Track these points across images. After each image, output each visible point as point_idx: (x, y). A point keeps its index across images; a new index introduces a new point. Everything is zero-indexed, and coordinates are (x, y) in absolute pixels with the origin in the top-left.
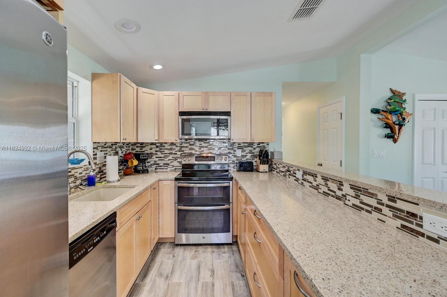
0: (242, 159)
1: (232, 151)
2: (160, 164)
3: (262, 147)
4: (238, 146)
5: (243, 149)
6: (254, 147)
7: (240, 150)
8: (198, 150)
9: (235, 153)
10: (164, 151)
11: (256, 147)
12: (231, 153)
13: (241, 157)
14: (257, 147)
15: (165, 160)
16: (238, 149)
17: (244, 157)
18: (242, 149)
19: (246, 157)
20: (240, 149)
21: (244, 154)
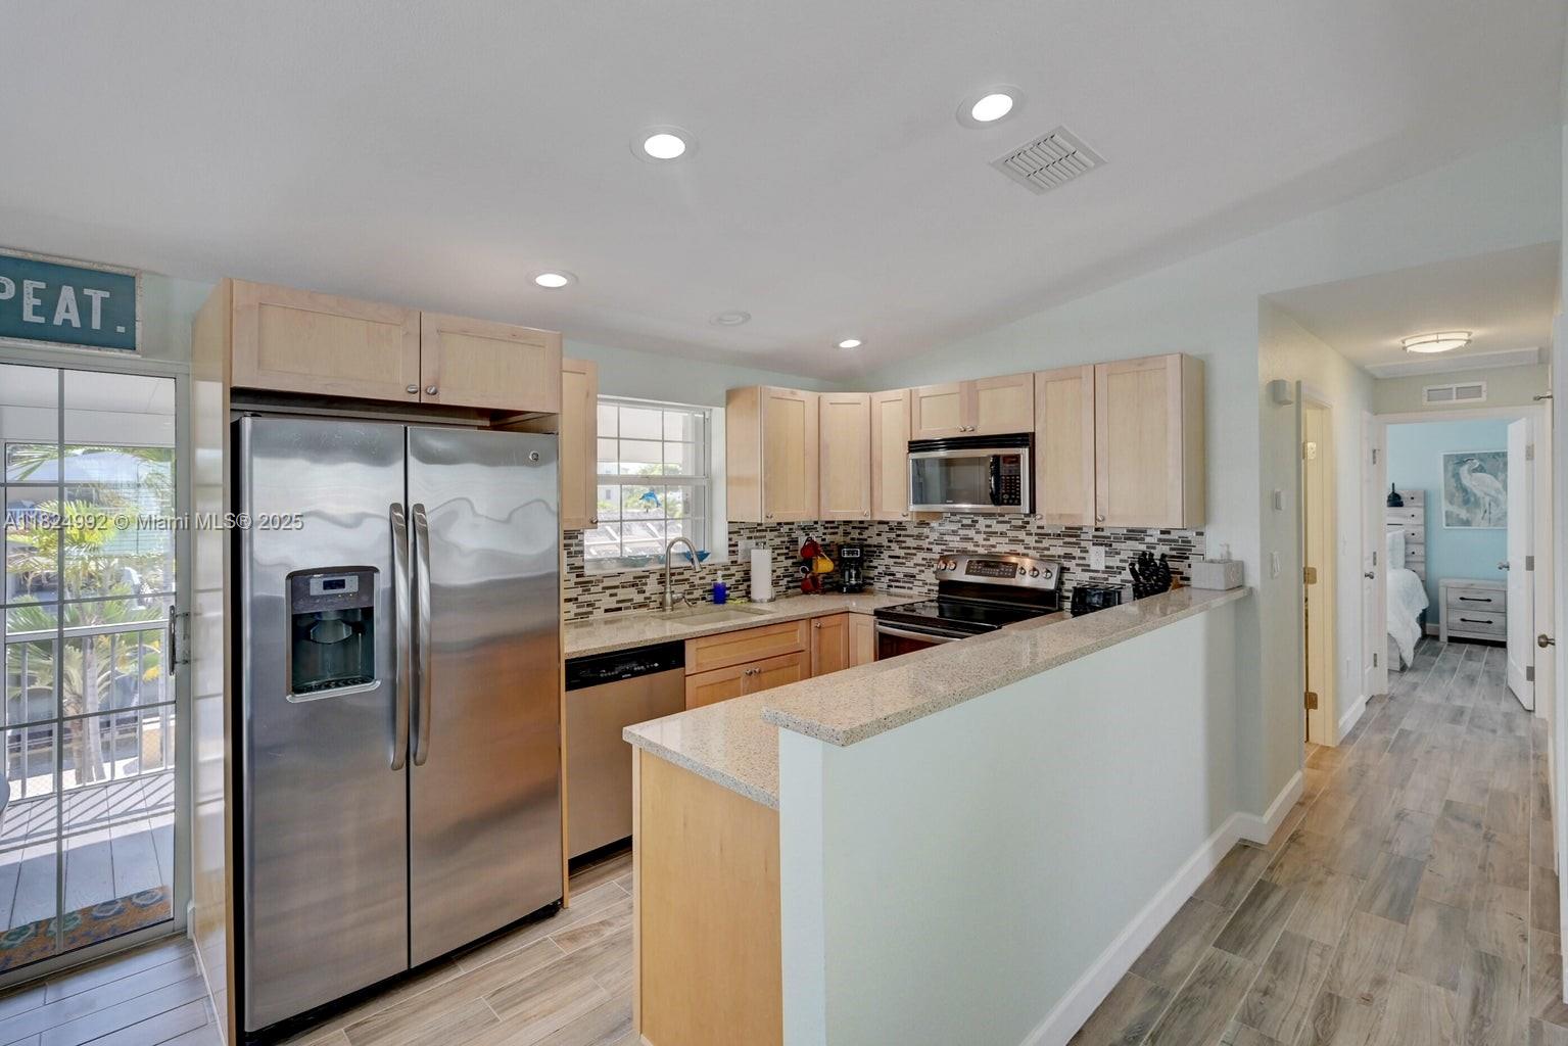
0: (1107, 579)
1: (1076, 552)
2: (898, 576)
3: (1177, 541)
4: (1094, 537)
5: (1111, 545)
6: (1148, 540)
7: (1102, 549)
8: (982, 542)
9: (1084, 558)
10: (904, 542)
11: (1156, 541)
12: (1074, 558)
13: (1104, 572)
14: (1160, 540)
15: (908, 564)
16: (1094, 544)
17: (1115, 573)
18: (1106, 545)
19: (1120, 573)
20: (1102, 545)
21: (1115, 562)
